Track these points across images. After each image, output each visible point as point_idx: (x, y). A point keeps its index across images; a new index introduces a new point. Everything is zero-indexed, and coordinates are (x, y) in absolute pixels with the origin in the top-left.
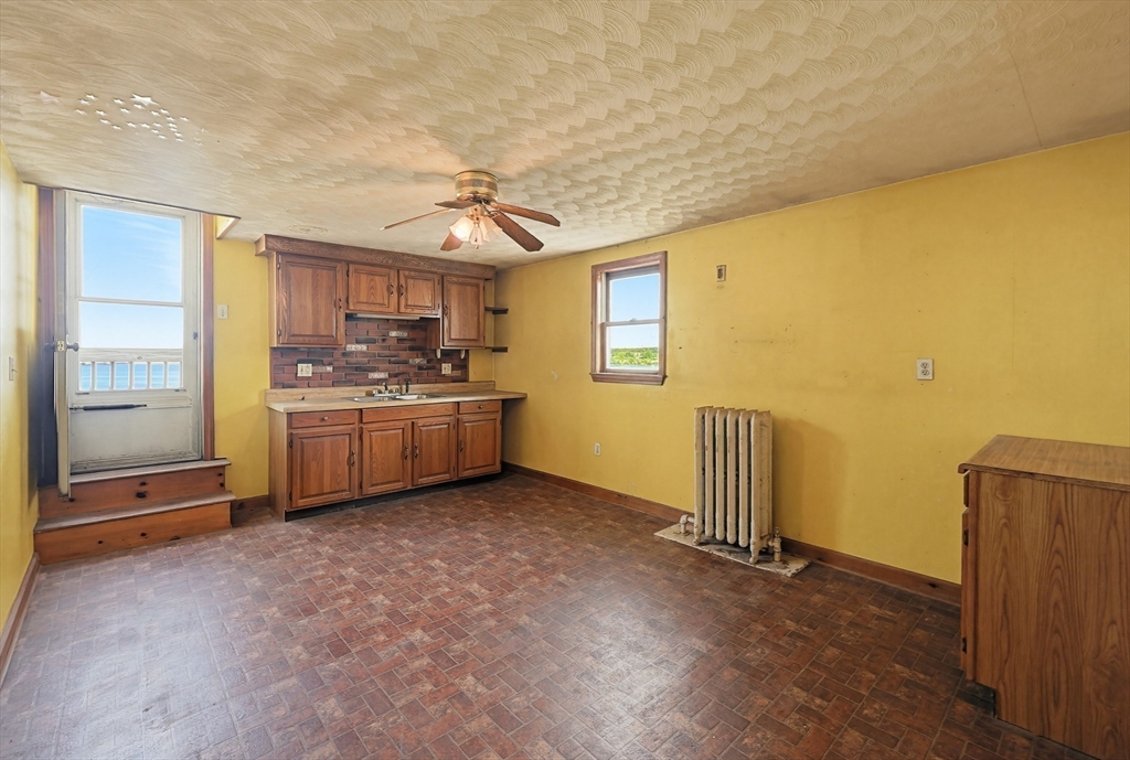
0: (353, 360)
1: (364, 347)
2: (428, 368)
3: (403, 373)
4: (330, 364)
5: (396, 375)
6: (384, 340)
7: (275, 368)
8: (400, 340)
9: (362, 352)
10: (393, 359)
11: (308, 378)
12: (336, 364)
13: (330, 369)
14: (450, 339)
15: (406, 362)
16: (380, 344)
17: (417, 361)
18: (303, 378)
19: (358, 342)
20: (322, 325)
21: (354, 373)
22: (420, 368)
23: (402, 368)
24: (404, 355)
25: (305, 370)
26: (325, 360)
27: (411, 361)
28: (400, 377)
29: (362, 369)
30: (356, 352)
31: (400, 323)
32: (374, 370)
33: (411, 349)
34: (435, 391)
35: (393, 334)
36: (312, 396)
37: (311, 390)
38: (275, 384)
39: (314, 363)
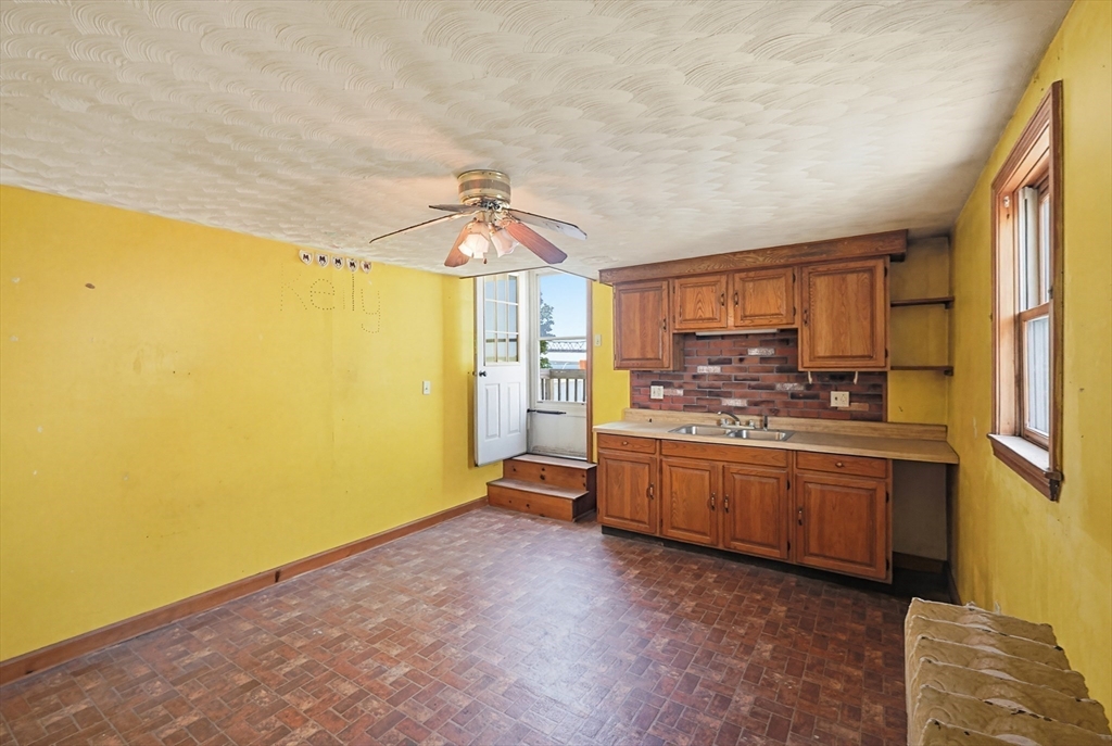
0: (705, 383)
1: (716, 369)
2: (805, 397)
3: (768, 402)
4: (680, 387)
5: (756, 404)
6: (741, 360)
7: (634, 389)
8: (763, 359)
9: (716, 375)
10: (753, 383)
11: (661, 400)
12: (688, 387)
13: (680, 392)
14: (813, 357)
15: (771, 388)
16: (735, 364)
17: (789, 386)
18: (655, 400)
19: (711, 363)
20: (648, 349)
21: (706, 398)
22: (794, 396)
23: (762, 395)
24: (770, 378)
25: (658, 392)
26: (676, 382)
27: (778, 386)
28: (763, 407)
29: (718, 394)
30: (710, 375)
31: (763, 338)
32: (728, 395)
33: (780, 370)
34: (816, 429)
35: (754, 352)
36: (661, 419)
37: (660, 412)
38: (634, 405)
39: (666, 385)
